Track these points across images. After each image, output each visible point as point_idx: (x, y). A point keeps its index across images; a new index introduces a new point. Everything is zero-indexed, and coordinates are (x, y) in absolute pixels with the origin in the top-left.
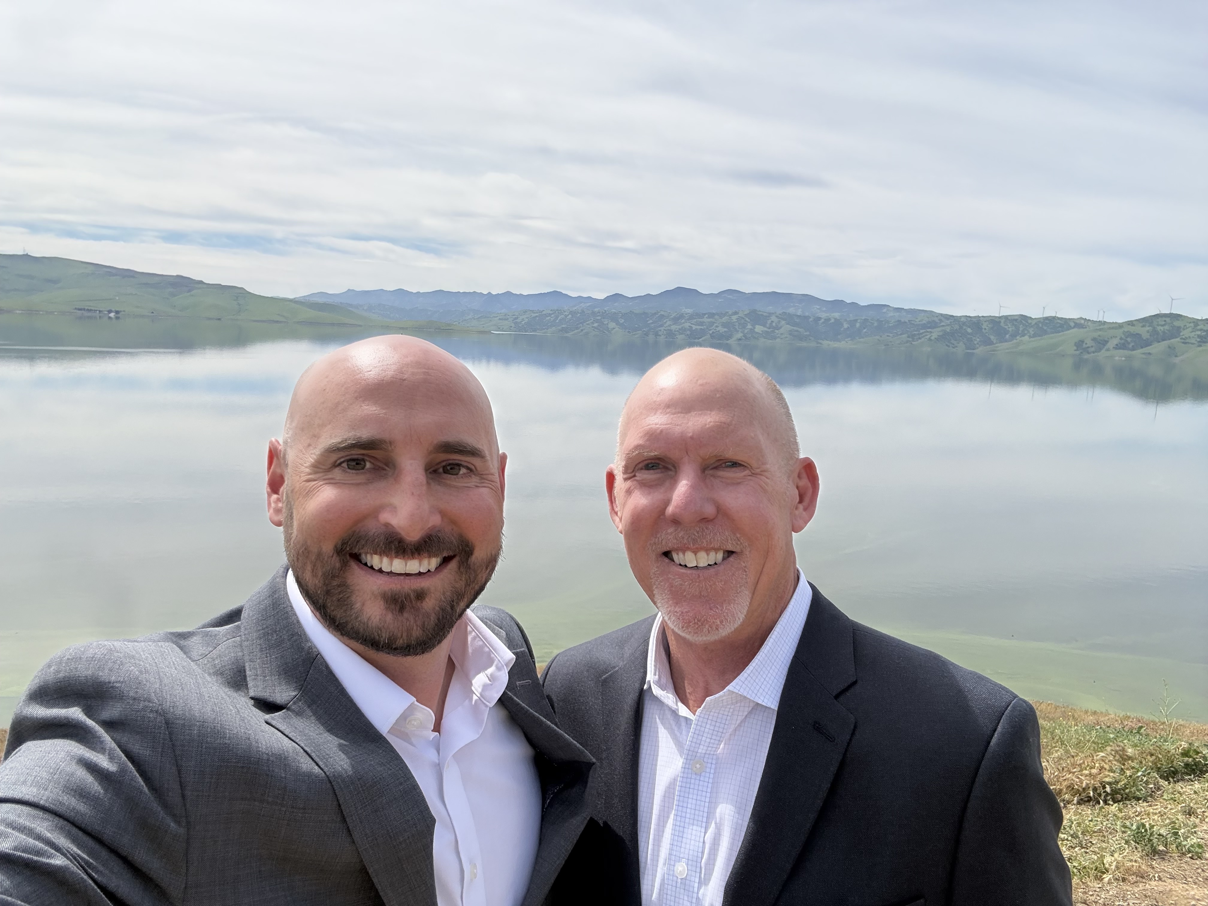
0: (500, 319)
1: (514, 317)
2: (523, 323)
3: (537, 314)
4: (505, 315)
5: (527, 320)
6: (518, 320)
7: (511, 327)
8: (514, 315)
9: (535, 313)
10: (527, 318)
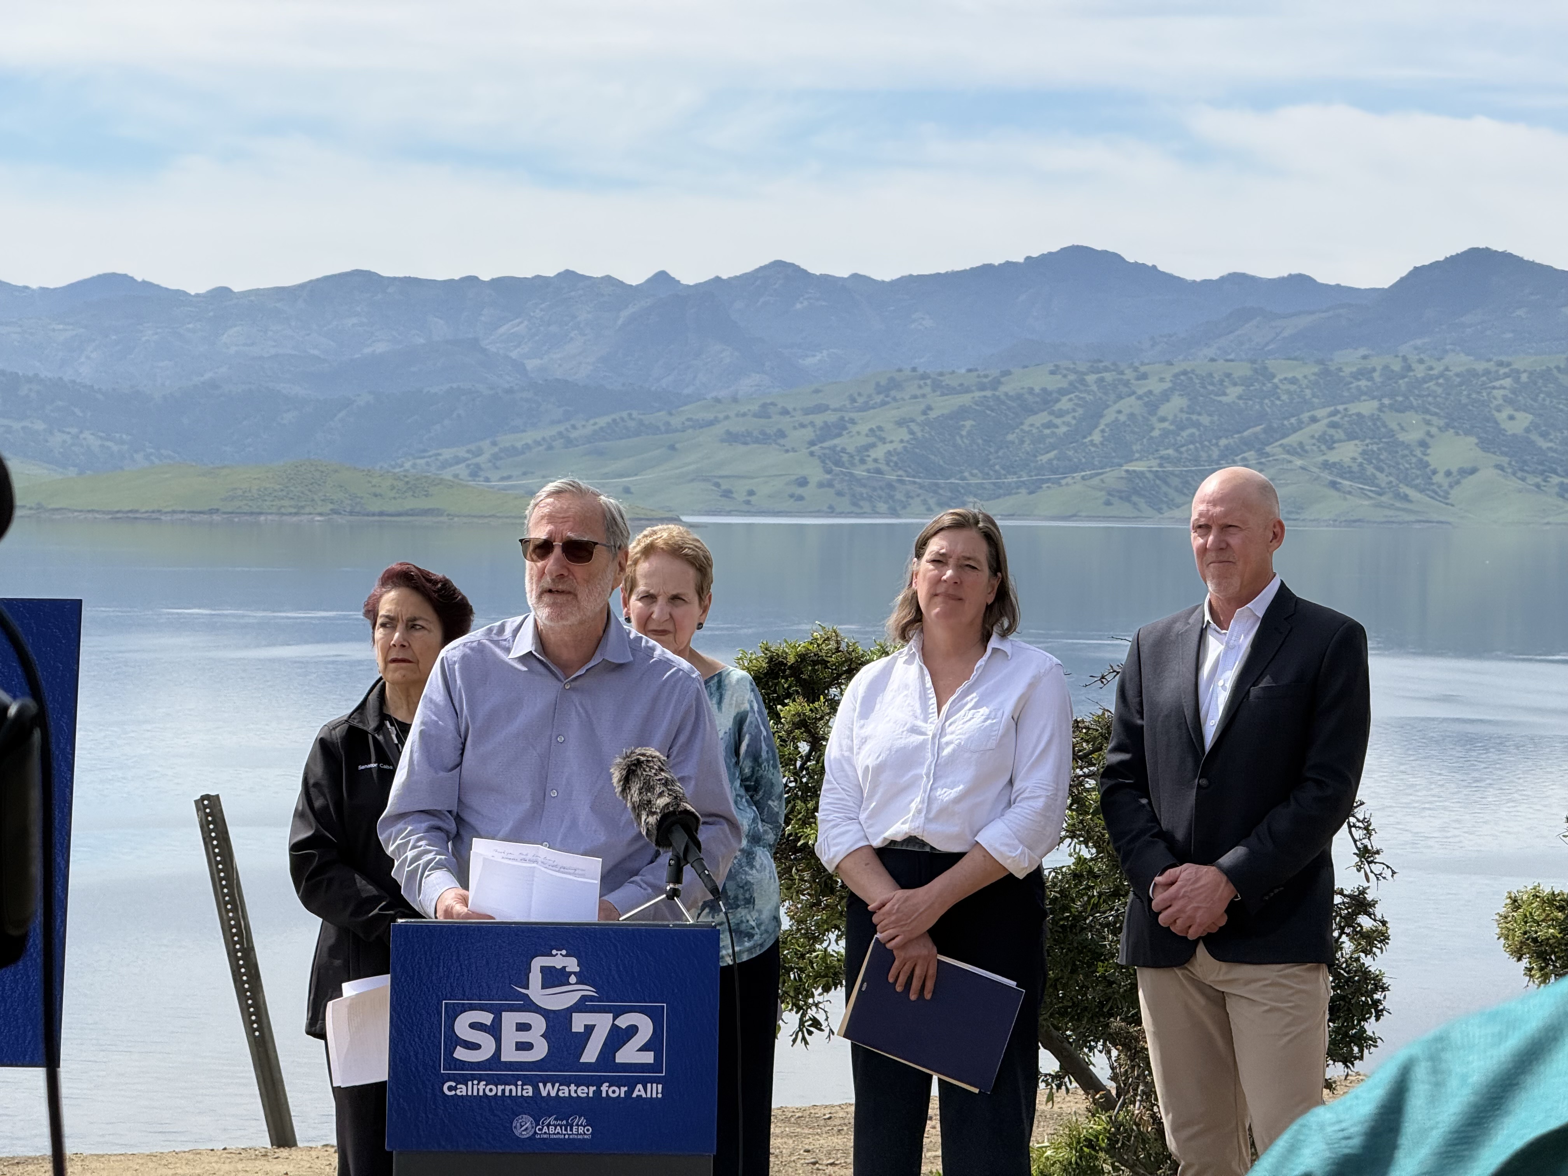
0: (732, 438)
1: (819, 419)
2: (879, 452)
3: (965, 399)
4: (764, 412)
5: (904, 434)
6: (847, 442)
7: (803, 482)
8: (821, 409)
9: (950, 391)
10: (900, 423)
